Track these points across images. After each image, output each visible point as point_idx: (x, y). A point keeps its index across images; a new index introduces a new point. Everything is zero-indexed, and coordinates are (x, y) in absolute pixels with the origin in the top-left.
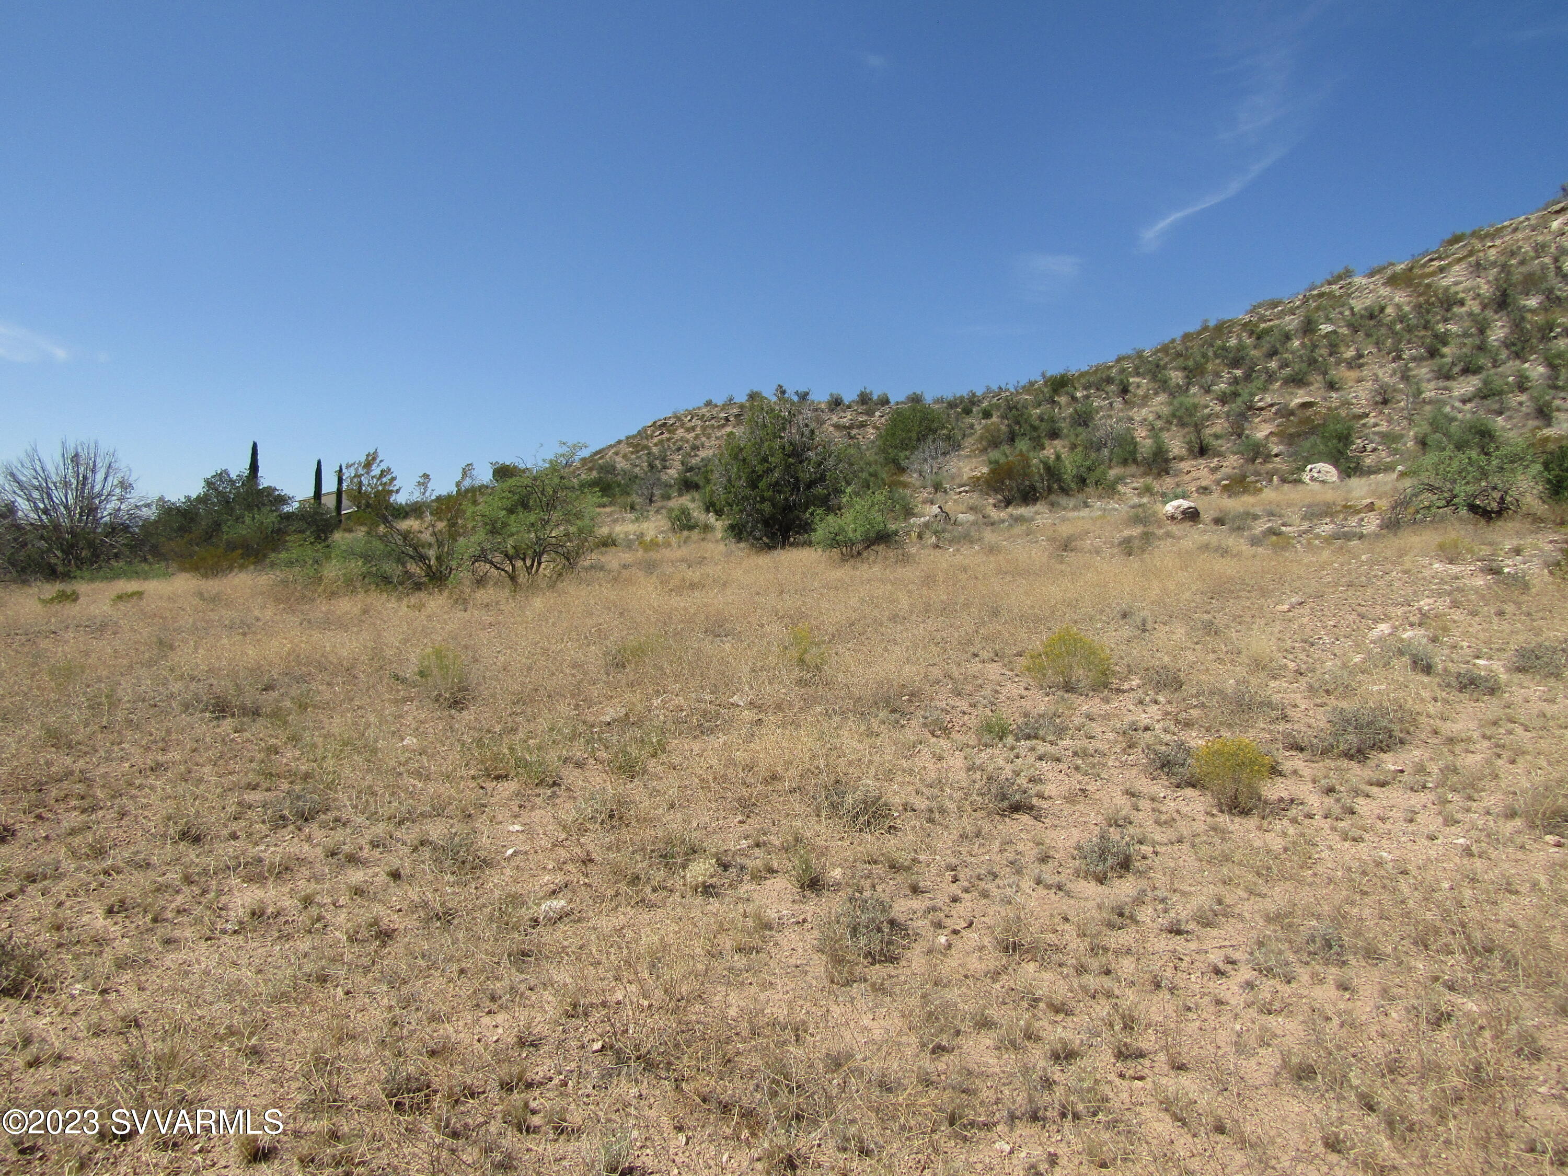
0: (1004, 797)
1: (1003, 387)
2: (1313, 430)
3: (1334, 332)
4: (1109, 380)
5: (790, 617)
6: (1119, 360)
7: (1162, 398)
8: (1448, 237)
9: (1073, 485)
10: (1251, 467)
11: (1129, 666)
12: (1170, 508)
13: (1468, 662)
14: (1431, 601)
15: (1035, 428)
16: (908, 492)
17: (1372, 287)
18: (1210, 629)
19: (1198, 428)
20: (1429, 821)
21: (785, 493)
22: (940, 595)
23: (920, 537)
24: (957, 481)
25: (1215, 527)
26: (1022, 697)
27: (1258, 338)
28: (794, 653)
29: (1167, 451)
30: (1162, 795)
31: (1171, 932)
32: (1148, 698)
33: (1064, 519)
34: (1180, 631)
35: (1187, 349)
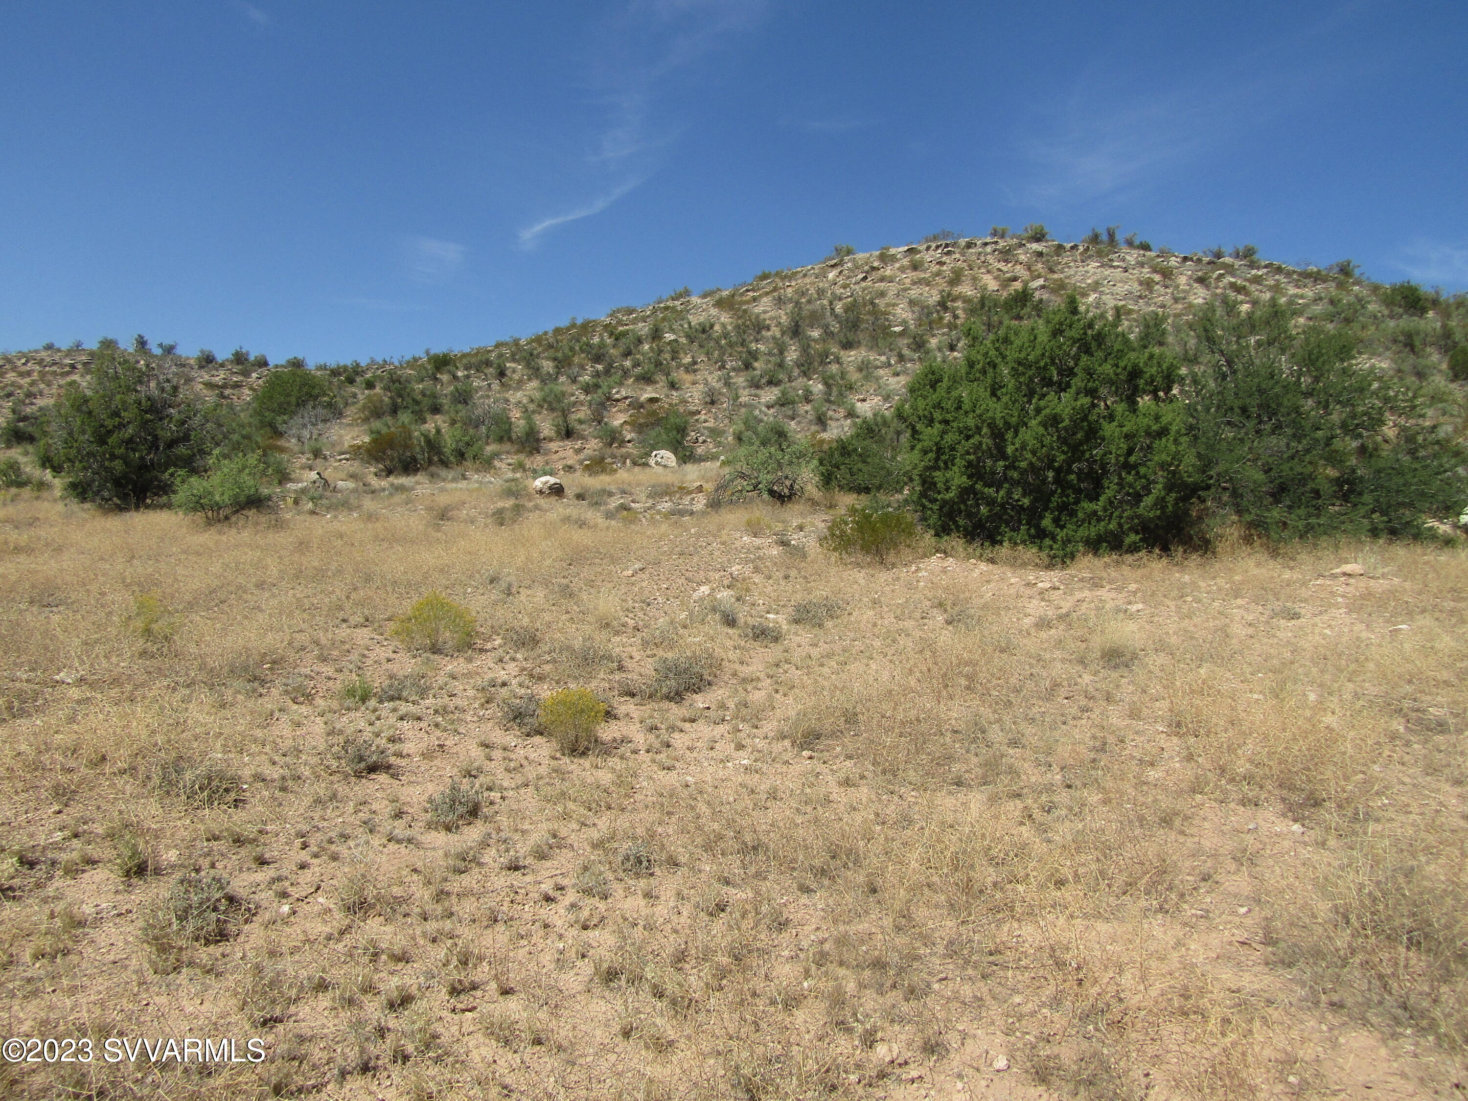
0: (361, 759)
1: (388, 360)
2: (658, 422)
3: (676, 341)
4: (488, 363)
5: (140, 584)
6: (498, 346)
7: (535, 384)
8: (759, 273)
9: (452, 458)
10: (609, 451)
11: (492, 627)
12: (539, 483)
13: (762, 617)
14: (739, 567)
15: (417, 402)
16: (285, 456)
17: (704, 306)
18: (567, 592)
19: (565, 413)
20: (725, 748)
21: (140, 451)
22: (313, 561)
23: (296, 502)
24: (338, 449)
25: (576, 502)
26: (389, 660)
27: (616, 339)
28: (139, 623)
29: (538, 432)
30: (513, 744)
31: (510, 869)
32: (508, 657)
33: (442, 490)
34: (540, 594)
35: (557, 342)
